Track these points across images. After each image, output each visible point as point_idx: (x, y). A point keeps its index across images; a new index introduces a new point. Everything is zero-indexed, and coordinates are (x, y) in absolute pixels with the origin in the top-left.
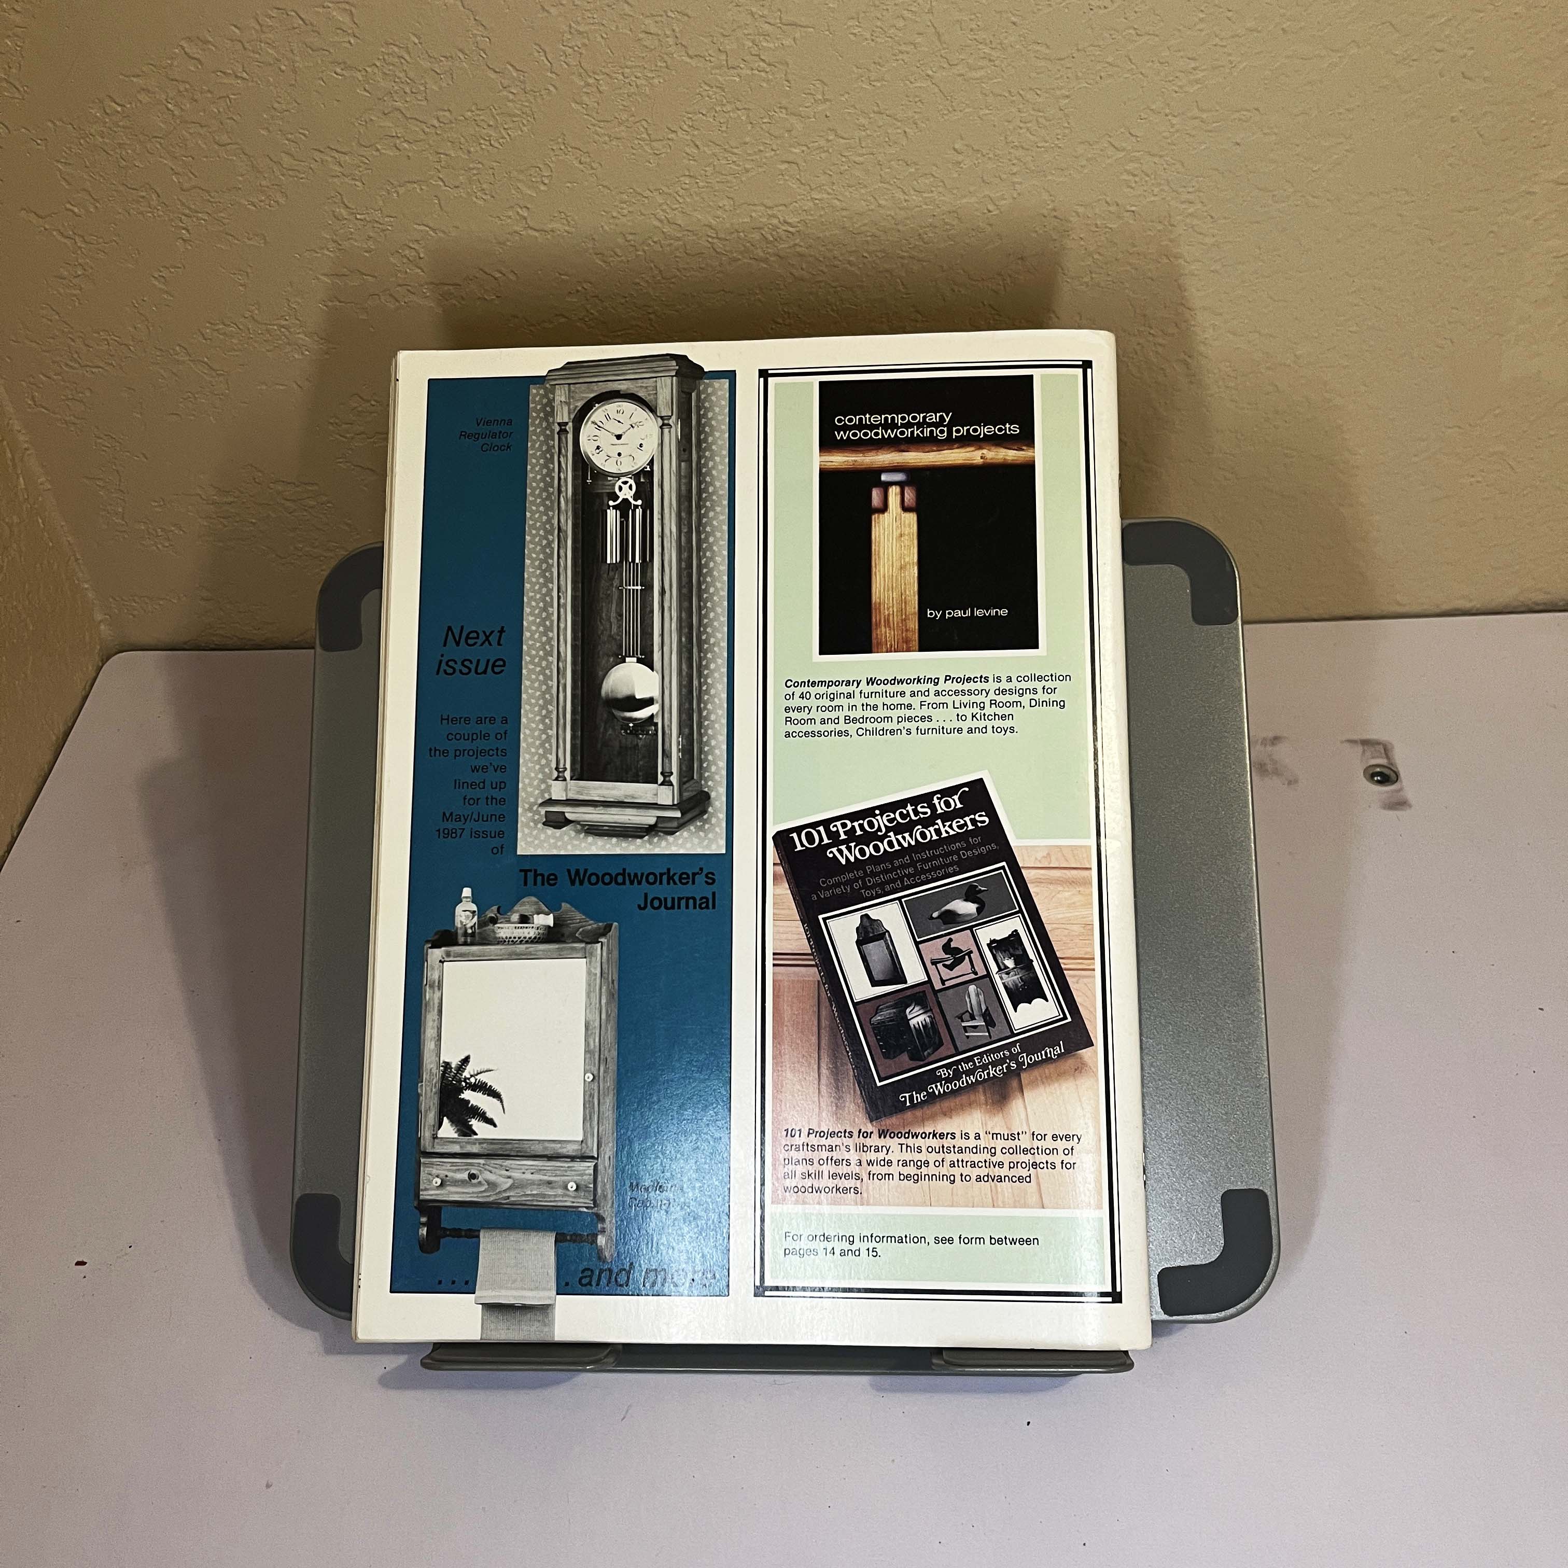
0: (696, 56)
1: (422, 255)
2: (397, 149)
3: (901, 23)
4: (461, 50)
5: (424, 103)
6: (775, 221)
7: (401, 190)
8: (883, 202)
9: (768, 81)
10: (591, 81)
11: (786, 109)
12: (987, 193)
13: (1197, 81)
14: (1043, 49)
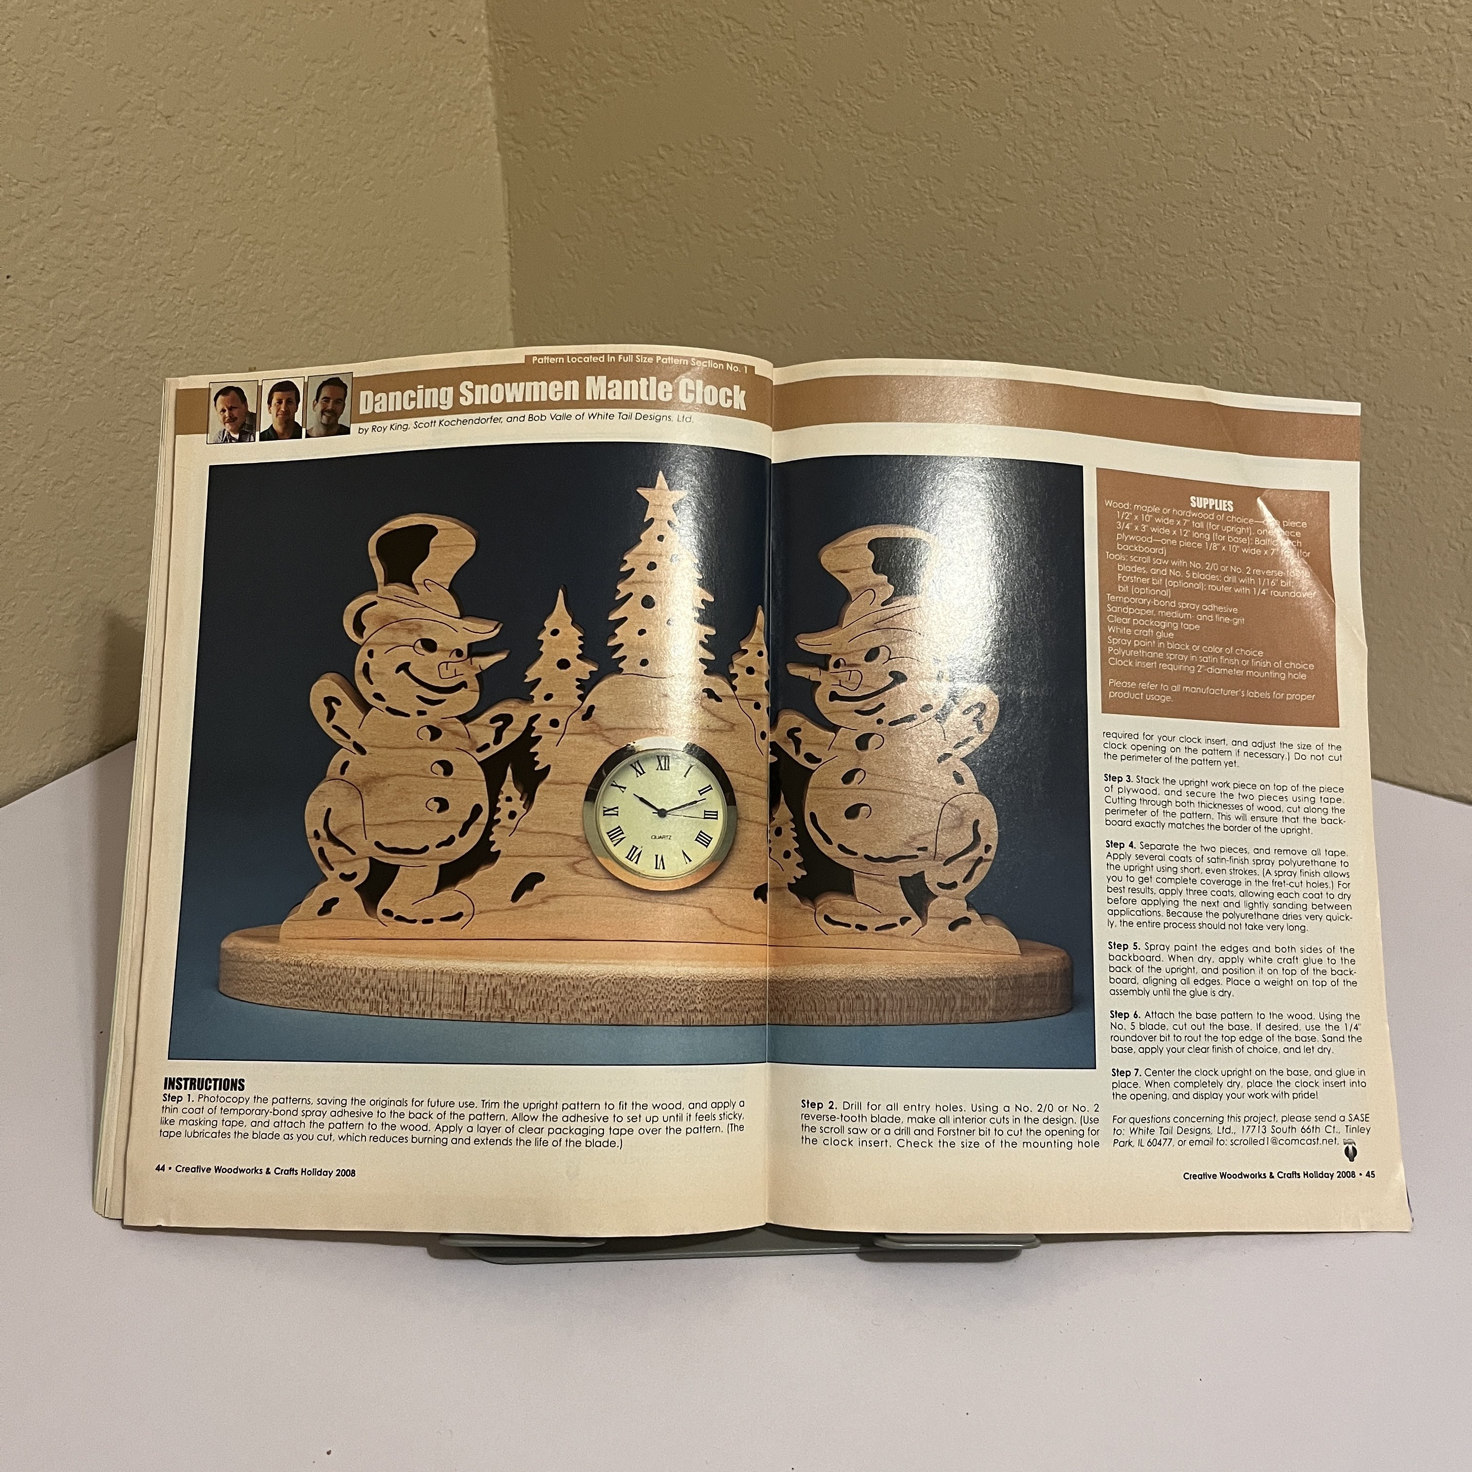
0: (943, 209)
1: (756, 307)
2: (757, 234)
3: (1073, 211)
4: (806, 180)
5: (778, 209)
6: (972, 332)
7: (754, 262)
8: (1043, 333)
9: (982, 233)
10: (875, 212)
11: (991, 254)
12: (1115, 342)
13: (1273, 291)
14: (1166, 247)
